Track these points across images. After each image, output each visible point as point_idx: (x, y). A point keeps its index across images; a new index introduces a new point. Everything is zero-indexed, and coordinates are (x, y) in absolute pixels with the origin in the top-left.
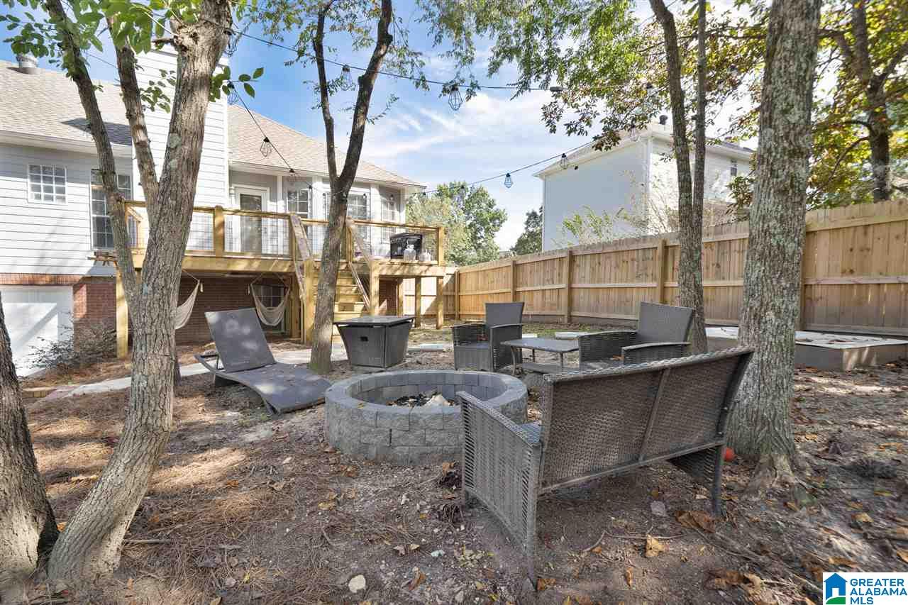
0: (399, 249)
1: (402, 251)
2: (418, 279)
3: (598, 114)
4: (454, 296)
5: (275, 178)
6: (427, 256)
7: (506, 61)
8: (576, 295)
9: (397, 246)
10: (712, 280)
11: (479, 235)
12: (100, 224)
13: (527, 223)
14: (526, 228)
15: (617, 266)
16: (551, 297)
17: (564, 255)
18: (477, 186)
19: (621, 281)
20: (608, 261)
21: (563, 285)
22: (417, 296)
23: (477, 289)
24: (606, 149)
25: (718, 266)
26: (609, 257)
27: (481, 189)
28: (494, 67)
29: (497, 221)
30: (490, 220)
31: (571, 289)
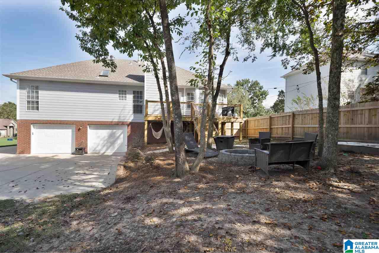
0: (226, 112)
1: (227, 113)
2: (232, 123)
3: (304, 62)
4: (245, 129)
5: (183, 89)
6: (236, 115)
7: (267, 48)
8: (295, 129)
9: (225, 112)
10: (350, 125)
11: (255, 102)
12: (135, 107)
13: (279, 95)
14: (278, 98)
15: (312, 119)
16: (285, 130)
17: (290, 114)
18: (254, 80)
19: (314, 124)
20: (309, 116)
21: (290, 126)
22: (232, 129)
23: (255, 127)
24: (309, 74)
25: (352, 119)
26: (309, 115)
27: (256, 81)
28: (262, 50)
29: (264, 95)
30: (261, 95)
31: (293, 127)
